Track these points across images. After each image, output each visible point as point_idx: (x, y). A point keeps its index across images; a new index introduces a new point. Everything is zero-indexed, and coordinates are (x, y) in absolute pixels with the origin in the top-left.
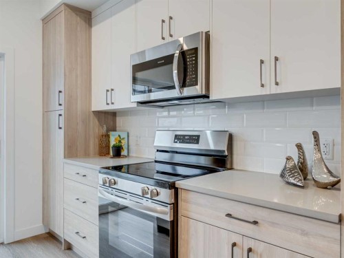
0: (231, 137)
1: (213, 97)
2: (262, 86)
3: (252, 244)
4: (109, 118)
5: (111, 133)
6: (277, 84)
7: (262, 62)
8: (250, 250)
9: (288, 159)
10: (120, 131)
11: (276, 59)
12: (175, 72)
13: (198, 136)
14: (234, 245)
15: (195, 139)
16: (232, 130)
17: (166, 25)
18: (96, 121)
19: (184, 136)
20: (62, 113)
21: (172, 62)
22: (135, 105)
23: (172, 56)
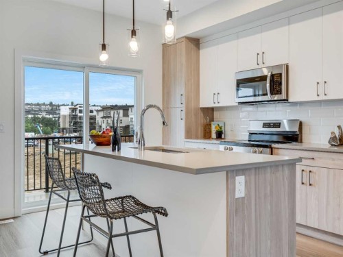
0: (301, 124)
1: (291, 100)
2: (318, 95)
3: (311, 169)
4: (209, 112)
5: (212, 123)
6: (325, 95)
7: (318, 83)
8: (310, 171)
9: (332, 133)
10: (219, 121)
11: (325, 82)
12: (268, 85)
13: (280, 123)
14: (303, 171)
15: (278, 125)
16: (302, 119)
17: (260, 56)
18: (202, 114)
19: (270, 123)
20: (184, 109)
21: (266, 80)
22: (237, 104)
23: (266, 76)
